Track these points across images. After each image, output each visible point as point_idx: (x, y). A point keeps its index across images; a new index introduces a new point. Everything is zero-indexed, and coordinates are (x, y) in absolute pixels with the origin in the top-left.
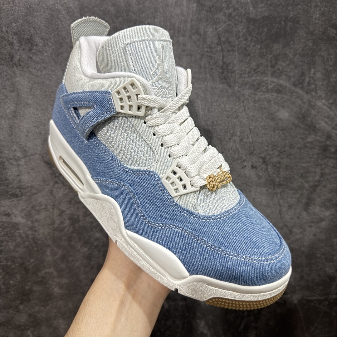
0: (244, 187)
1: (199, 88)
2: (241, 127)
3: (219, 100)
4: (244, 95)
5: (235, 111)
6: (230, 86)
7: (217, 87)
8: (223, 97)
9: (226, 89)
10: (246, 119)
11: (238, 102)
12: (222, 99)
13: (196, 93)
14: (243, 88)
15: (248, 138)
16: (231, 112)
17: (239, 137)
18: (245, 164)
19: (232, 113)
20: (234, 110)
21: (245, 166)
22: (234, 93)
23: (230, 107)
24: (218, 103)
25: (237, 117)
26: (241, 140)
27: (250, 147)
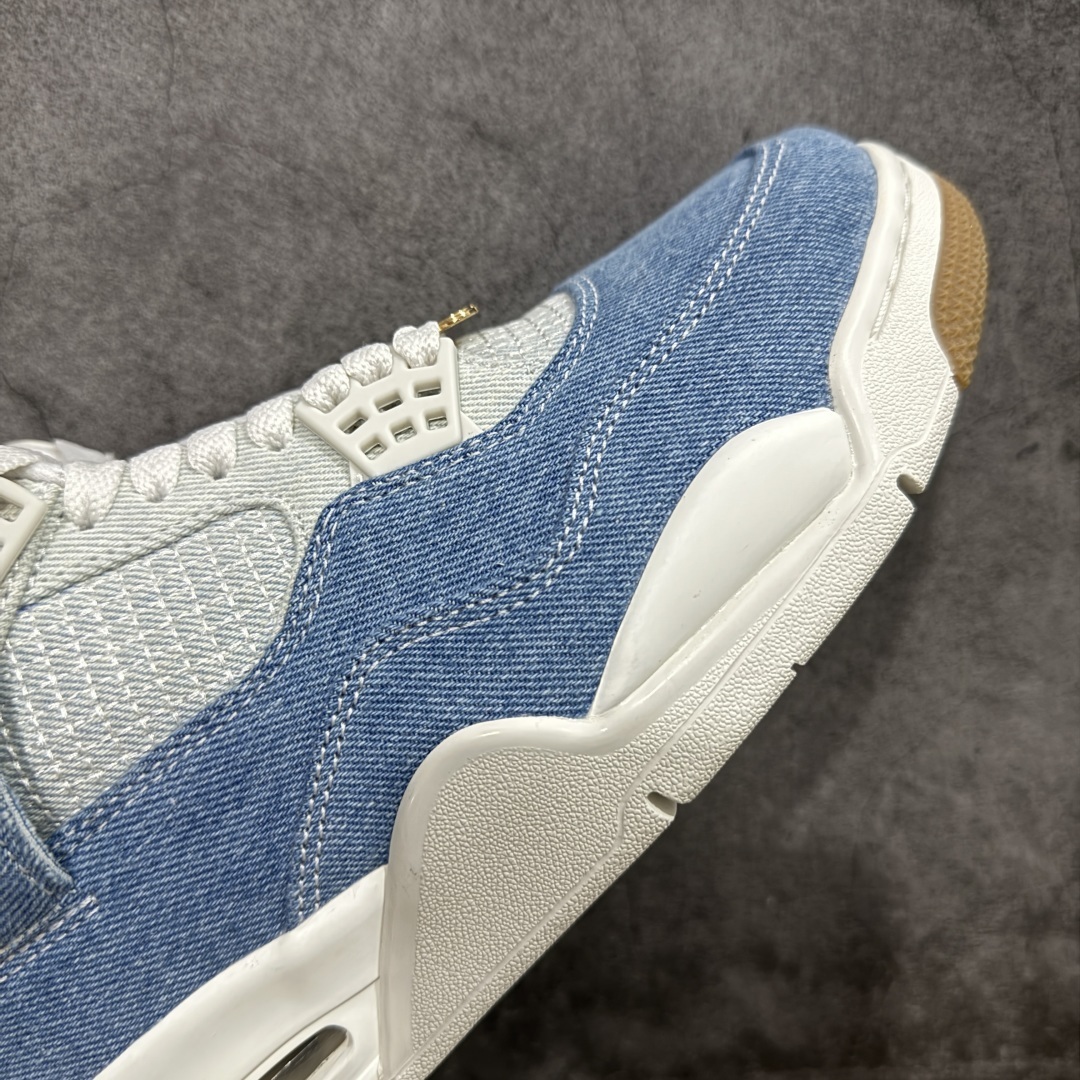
0: (1018, 551)
1: (832, 18)
2: (1032, 241)
3: (930, 89)
4: (1057, 74)
5: (1009, 155)
6: (992, 21)
7: (927, 18)
8: (952, 77)
9: (971, 31)
10: (1061, 201)
11: (1030, 108)
12: (950, 84)
13: (814, 46)
14: (1058, 34)
15: (1062, 299)
16: (991, 158)
17: (1018, 292)
18: (1035, 434)
19: (994, 166)
20: (1004, 147)
21: (1034, 448)
22: (1010, 58)
23: (985, 130)
24: (925, 104)
25: (1019, 187)
26: (1027, 311)
27: (1065, 349)
